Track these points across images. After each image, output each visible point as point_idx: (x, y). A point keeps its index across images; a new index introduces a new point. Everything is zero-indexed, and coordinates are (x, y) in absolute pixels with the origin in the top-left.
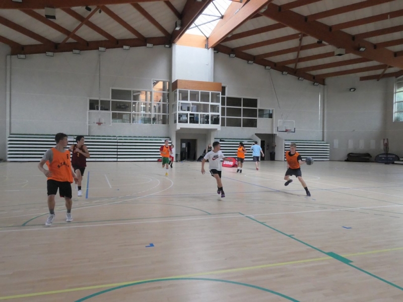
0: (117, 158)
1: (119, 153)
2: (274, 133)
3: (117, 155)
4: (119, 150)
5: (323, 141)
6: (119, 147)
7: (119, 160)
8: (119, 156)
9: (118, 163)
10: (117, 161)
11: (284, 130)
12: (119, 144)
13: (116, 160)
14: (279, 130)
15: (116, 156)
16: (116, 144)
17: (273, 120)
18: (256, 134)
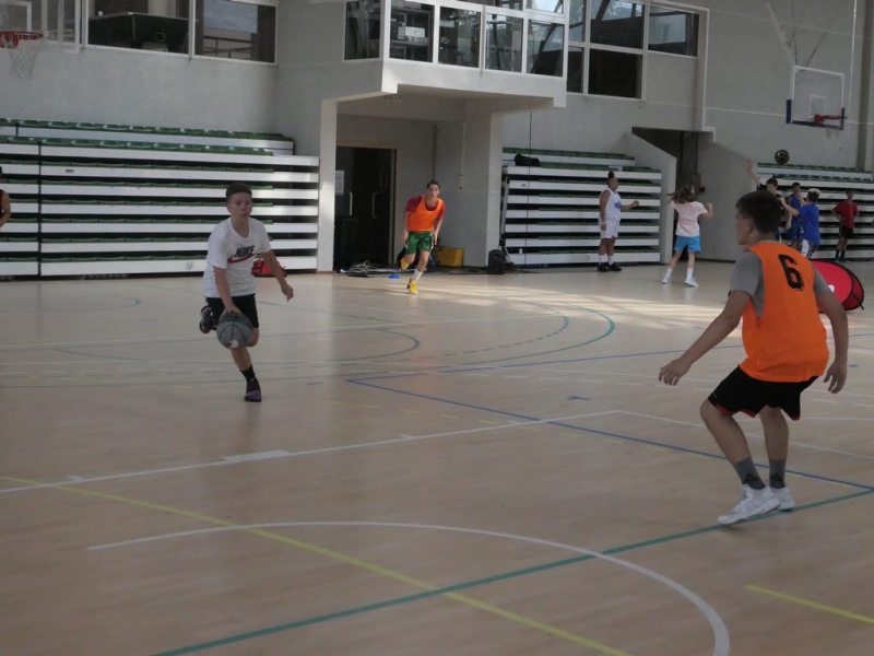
0: (39, 257)
1: (48, 228)
2: (705, 128)
3: (40, 237)
4: (48, 209)
5: (861, 170)
6: (48, 189)
7: (49, 269)
8: (48, 248)
9: (46, 285)
10: (38, 278)
11: (810, 117)
12: (48, 170)
13: (30, 268)
14: (794, 117)
15: (32, 246)
16: (32, 169)
17: (697, 65)
18: (637, 131)
